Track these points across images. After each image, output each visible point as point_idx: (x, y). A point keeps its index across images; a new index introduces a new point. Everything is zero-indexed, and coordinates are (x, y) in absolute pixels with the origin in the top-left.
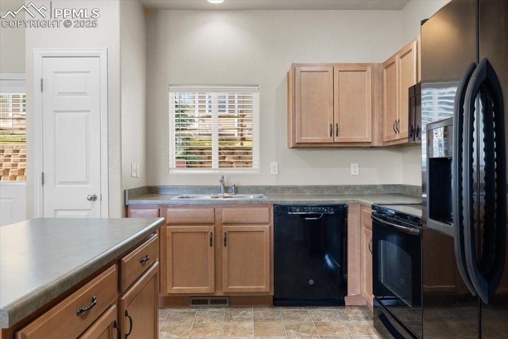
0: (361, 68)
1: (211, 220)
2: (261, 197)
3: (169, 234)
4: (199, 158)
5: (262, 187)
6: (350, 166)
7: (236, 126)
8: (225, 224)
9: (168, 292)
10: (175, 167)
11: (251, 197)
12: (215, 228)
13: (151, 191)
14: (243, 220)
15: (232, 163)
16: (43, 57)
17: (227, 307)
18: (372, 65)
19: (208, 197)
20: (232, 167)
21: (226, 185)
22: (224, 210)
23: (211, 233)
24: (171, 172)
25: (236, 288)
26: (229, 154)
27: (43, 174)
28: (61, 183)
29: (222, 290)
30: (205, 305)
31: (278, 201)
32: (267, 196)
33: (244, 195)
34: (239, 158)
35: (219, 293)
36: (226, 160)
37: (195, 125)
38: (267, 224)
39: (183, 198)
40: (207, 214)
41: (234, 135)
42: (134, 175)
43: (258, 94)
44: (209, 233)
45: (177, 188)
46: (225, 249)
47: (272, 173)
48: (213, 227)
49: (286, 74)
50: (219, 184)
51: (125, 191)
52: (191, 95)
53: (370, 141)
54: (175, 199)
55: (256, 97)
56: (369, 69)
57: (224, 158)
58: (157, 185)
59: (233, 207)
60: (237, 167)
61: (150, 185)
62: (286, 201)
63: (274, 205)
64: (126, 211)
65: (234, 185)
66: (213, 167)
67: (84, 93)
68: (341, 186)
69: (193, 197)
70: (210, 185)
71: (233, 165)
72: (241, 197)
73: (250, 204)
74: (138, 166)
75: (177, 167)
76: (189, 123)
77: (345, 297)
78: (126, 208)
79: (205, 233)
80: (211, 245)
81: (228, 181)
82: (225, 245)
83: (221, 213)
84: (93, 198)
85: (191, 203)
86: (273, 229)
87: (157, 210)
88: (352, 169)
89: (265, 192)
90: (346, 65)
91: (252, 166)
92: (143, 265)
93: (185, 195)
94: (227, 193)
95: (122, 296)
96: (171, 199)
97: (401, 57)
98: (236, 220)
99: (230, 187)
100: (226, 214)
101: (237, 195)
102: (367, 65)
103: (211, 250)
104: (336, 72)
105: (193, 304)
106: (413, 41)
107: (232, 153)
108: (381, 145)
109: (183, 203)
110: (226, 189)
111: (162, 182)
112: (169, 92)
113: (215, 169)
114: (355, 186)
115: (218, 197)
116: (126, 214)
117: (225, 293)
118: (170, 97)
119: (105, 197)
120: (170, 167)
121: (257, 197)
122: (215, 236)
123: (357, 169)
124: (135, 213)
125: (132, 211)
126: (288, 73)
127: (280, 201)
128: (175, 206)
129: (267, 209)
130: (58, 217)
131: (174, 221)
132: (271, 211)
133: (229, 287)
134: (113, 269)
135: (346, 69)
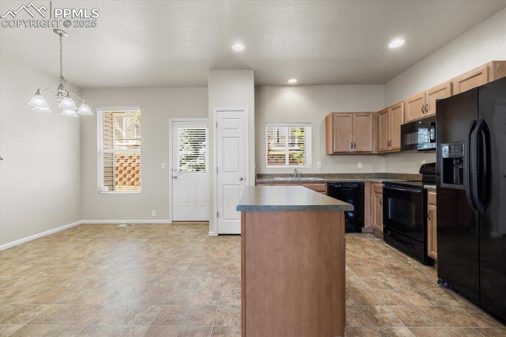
0: (367, 114)
6: (357, 164)
16: (217, 111)
18: (373, 113)
27: (217, 168)
53: (371, 151)
56: (371, 115)
67: (236, 129)
68: (353, 174)
77: (362, 228)
88: (359, 165)
90: (359, 113)
97: (393, 110)
102: (369, 113)
104: (354, 116)
106: (402, 102)
108: (377, 153)
114: (361, 174)
123: (362, 165)
135: (359, 114)
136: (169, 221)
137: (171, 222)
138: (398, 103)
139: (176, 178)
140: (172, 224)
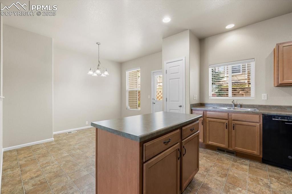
1: (226, 118)
2: (255, 110)
3: (207, 121)
4: (226, 93)
5: (256, 105)
7: (246, 78)
8: (234, 120)
9: (207, 143)
10: (211, 96)
11: (249, 110)
12: (228, 121)
13: (202, 105)
14: (244, 120)
15: (243, 94)
17: (234, 156)
19: (226, 108)
20: (243, 96)
21: (235, 104)
22: (233, 114)
23: (227, 123)
24: (210, 98)
25: (239, 149)
26: (241, 90)
28: (171, 101)
29: (232, 148)
30: (223, 152)
31: (265, 113)
32: (259, 110)
33: (245, 109)
34: (247, 92)
35: (230, 149)
36: (240, 93)
37: (225, 79)
38: (258, 123)
39: (214, 108)
40: (225, 115)
41: (245, 82)
42: (195, 99)
43: (254, 62)
44: (226, 123)
45: (212, 104)
46: (233, 131)
47: (263, 99)
48: (227, 121)
49: (273, 49)
50: (232, 103)
51: (191, 104)
52: (223, 67)
54: (210, 108)
55: (253, 64)
57: (239, 92)
58: (204, 103)
59: (238, 113)
60: (245, 96)
61: (201, 102)
62: (271, 113)
63: (263, 114)
64: (192, 112)
65: (240, 104)
66: (229, 96)
69: (219, 108)
70: (227, 103)
71: (244, 95)
72: (244, 109)
73: (248, 113)
74: (197, 96)
75: (212, 96)
76: (221, 78)
78: (192, 110)
79: (224, 123)
80: (226, 128)
81: (236, 102)
82: (234, 129)
83: (231, 115)
84: (181, 106)
85: (217, 110)
86: (262, 126)
87: (203, 112)
89: (258, 108)
91: (250, 96)
92: (192, 131)
93: (215, 107)
94: (236, 107)
95: (182, 140)
96: (209, 108)
98: (239, 119)
99: (238, 105)
100: (234, 116)
101: (241, 108)
103: (226, 130)
105: (218, 150)
107: (243, 90)
109: (214, 110)
110: (236, 106)
111: (206, 101)
112: (209, 68)
113: (230, 97)
115: (230, 109)
116: (192, 113)
117: (233, 149)
118: (209, 70)
119: (184, 106)
120: (210, 96)
121: (253, 110)
122: (228, 125)
124: (194, 112)
125: (193, 111)
126: (274, 49)
127: (267, 113)
128: (210, 111)
129: (258, 116)
130: (170, 112)
131: (210, 117)
132: (261, 117)
133: (236, 148)
134: (178, 131)
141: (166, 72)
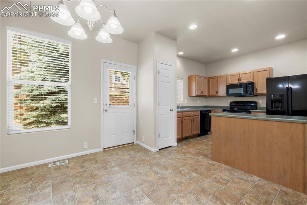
0: (206, 78)
8: (193, 116)
28: (163, 105)
43: (183, 81)
79: (190, 119)
86: (200, 117)
97: (219, 77)
103: (191, 123)
123: (199, 102)
135: (203, 77)
136: (100, 150)
137: (102, 150)
138: (224, 75)
139: (106, 111)
140: (103, 151)
141: (159, 73)
